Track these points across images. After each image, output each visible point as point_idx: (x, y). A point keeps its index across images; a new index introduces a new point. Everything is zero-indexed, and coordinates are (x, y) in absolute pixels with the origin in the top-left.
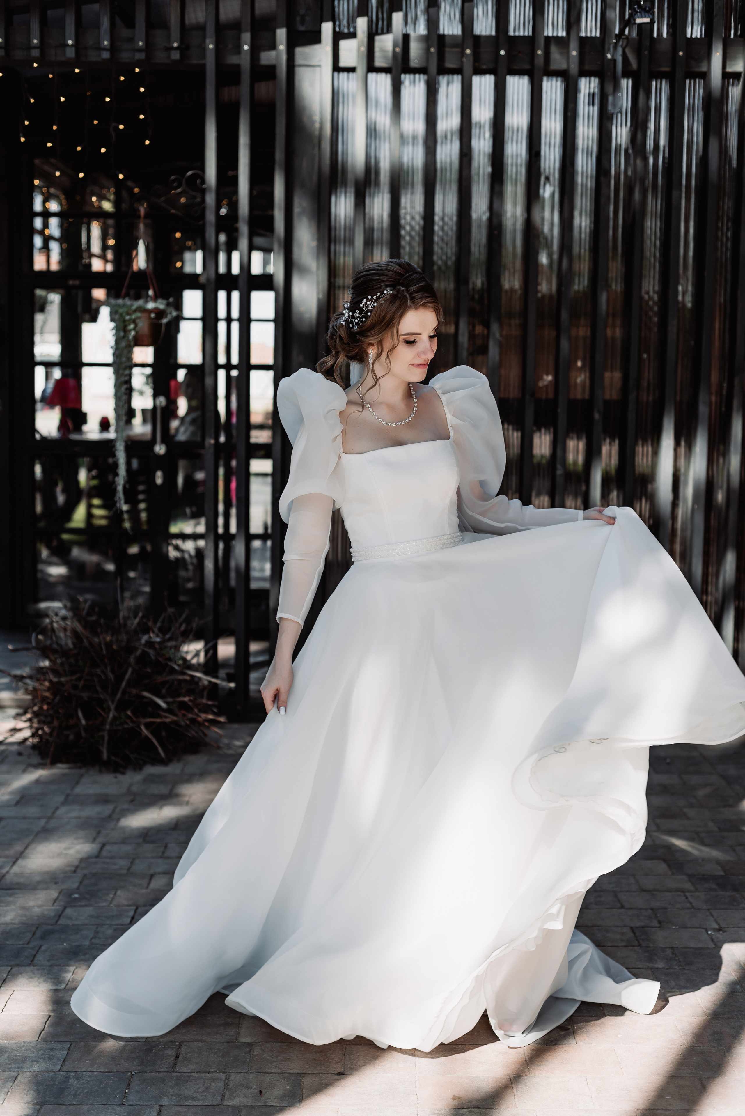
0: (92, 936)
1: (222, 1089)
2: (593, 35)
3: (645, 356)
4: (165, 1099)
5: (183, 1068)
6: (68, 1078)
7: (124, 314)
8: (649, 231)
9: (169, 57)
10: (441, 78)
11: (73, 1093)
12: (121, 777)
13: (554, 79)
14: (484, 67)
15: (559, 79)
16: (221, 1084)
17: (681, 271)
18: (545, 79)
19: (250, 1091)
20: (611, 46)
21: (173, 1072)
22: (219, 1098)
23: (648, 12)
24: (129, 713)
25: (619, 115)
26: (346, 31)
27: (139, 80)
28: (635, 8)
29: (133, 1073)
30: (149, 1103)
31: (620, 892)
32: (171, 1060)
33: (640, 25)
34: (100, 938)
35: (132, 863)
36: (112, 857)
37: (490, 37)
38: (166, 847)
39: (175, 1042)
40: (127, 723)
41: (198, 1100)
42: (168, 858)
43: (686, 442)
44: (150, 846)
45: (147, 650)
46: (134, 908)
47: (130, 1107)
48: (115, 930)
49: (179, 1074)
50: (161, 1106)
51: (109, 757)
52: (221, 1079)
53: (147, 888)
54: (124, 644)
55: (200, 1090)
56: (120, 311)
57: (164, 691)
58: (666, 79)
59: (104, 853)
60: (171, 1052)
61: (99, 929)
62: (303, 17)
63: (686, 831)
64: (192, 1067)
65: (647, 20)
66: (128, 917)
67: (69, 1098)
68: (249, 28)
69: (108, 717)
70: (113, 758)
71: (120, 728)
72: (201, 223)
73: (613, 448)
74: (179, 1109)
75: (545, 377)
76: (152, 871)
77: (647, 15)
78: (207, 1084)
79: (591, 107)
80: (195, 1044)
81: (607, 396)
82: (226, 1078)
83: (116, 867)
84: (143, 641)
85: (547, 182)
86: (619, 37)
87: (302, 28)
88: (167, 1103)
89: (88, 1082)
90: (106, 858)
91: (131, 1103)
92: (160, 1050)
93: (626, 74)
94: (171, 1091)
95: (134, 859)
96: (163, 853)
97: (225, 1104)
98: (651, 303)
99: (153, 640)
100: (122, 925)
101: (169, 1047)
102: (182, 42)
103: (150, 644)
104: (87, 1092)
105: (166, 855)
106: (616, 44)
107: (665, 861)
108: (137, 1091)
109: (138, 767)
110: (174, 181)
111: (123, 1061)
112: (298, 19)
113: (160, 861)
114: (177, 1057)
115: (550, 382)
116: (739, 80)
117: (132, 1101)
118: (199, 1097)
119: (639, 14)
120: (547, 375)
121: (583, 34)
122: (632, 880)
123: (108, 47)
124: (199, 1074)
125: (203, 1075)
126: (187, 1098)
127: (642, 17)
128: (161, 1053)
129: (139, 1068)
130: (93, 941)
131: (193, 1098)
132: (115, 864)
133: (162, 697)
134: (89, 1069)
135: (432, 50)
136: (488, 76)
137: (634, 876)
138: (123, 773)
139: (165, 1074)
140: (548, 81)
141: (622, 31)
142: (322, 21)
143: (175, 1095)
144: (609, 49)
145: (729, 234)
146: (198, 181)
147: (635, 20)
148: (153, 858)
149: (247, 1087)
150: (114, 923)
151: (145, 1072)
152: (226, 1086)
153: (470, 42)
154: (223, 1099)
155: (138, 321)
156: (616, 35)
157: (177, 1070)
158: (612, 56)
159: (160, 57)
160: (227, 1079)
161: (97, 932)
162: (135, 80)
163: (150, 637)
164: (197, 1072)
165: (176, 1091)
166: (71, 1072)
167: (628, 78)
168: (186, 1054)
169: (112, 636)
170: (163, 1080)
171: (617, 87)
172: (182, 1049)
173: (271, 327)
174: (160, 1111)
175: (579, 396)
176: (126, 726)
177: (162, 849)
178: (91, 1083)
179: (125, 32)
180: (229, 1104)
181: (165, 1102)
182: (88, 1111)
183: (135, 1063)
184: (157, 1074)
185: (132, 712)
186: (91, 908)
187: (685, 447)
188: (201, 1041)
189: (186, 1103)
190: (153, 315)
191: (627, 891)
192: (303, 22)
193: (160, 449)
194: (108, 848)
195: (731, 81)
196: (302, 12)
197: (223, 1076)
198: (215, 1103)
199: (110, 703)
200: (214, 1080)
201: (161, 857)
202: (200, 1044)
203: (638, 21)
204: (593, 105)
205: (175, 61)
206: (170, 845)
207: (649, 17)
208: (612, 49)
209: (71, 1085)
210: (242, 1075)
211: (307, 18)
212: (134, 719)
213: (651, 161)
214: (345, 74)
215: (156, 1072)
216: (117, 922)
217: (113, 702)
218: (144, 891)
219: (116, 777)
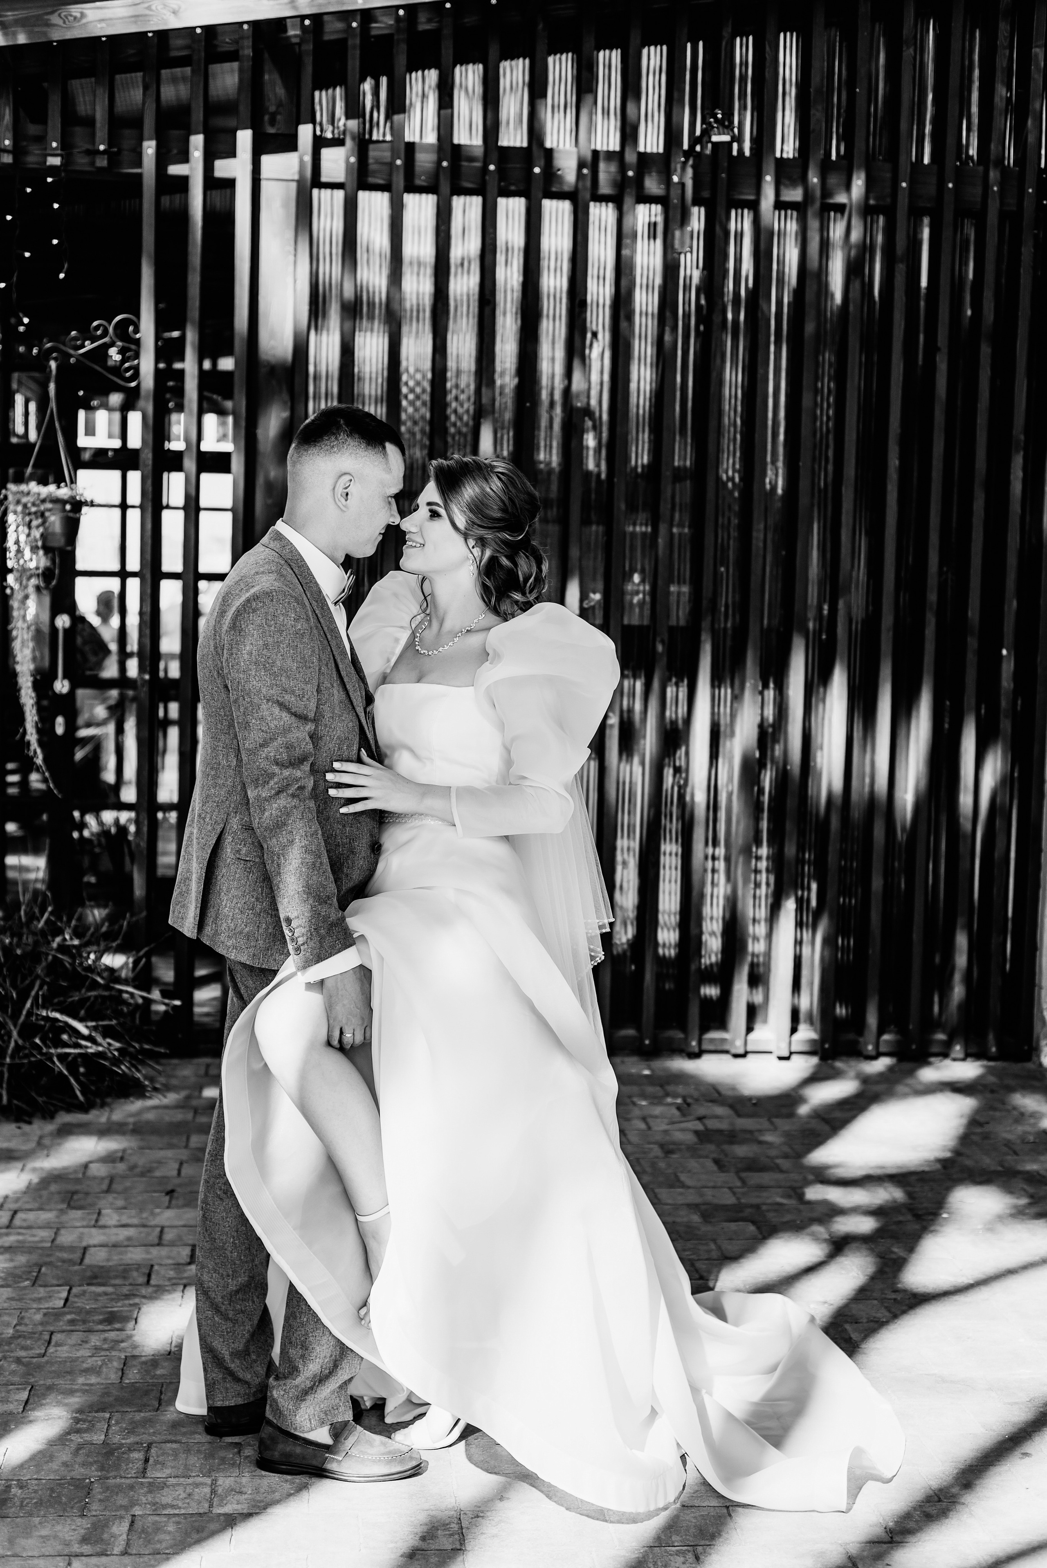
0: (15, 1322)
1: (208, 1496)
2: (655, 151)
3: (722, 569)
4: (137, 1507)
5: (156, 1473)
6: (9, 1487)
7: (29, 505)
8: (727, 407)
9: (93, 163)
10: (455, 198)
11: (18, 1504)
12: (26, 1128)
13: (604, 204)
14: (513, 188)
15: (610, 205)
16: (207, 1490)
17: (769, 459)
18: (592, 204)
19: (246, 1496)
20: (679, 166)
21: (144, 1477)
22: (207, 1505)
23: (727, 127)
24: (37, 1041)
25: (689, 255)
26: (329, 135)
27: (53, 193)
28: (710, 122)
29: (92, 1480)
30: (118, 1513)
31: (698, 1260)
32: (140, 1465)
33: (715, 145)
34: (26, 1325)
35: (56, 1234)
36: (29, 1227)
37: (521, 148)
38: (99, 1214)
39: (142, 1444)
40: (34, 1056)
41: (180, 1508)
42: (104, 1227)
43: (775, 683)
44: (79, 1213)
45: (60, 956)
46: (68, 1288)
47: (94, 1518)
48: (45, 1315)
49: (151, 1480)
50: (134, 1516)
51: (9, 1100)
52: (206, 1484)
53: (81, 1263)
54: (30, 948)
55: (181, 1497)
56: (24, 500)
57: (82, 1012)
58: (749, 209)
59: (17, 1222)
60: (138, 1456)
61: (23, 1314)
62: (273, 117)
63: (780, 1187)
64: (168, 1471)
65: (726, 138)
66: (60, 1299)
67: (13, 1509)
68: (201, 128)
69: (8, 1047)
70: (15, 1102)
71: (26, 1061)
72: (133, 384)
73: (681, 689)
74: (157, 1518)
75: (592, 595)
76: (84, 1244)
77: (726, 131)
78: (189, 1490)
79: (652, 241)
80: (169, 1445)
81: (673, 622)
82: (212, 1483)
83: (36, 1239)
84: (55, 945)
85: (594, 340)
86: (687, 154)
87: (271, 130)
88: (140, 1513)
89: (36, 1492)
90: (21, 1228)
91: (94, 1513)
92: (123, 1453)
93: (697, 202)
94: (144, 1499)
95: (58, 1229)
96: (97, 1221)
97: (214, 1512)
98: (730, 485)
99: (68, 943)
100: (54, 1309)
101: (134, 1450)
102: (110, 145)
103: (63, 948)
104: (36, 1503)
105: (101, 1223)
106: (684, 164)
107: (754, 1222)
108: (100, 1500)
109: (48, 1115)
110: (97, 328)
111: (77, 1466)
112: (266, 118)
113: (94, 1230)
114: (147, 1460)
115: (599, 601)
116: (843, 213)
117: (96, 1511)
118: (180, 1505)
119: (716, 129)
120: (594, 593)
121: (641, 149)
122: (713, 1246)
123: (10, 148)
124: (177, 1479)
125: (182, 1480)
126: (165, 1507)
127: (719, 134)
128: (126, 1456)
129: (100, 1474)
130: (18, 1328)
131: (173, 1507)
132: (34, 1236)
133: (81, 1020)
134: (35, 1477)
135: (445, 164)
136: (517, 199)
137: (714, 1241)
138: (30, 1123)
139: (134, 1480)
140: (595, 206)
141: (692, 146)
142: (298, 123)
143: (149, 1504)
144: (676, 170)
145: (831, 412)
146: (131, 328)
147: (710, 138)
148: (83, 1227)
149: (241, 1493)
150: (42, 1306)
151: (108, 1478)
152: (213, 1492)
153: (495, 156)
154: (211, 1506)
155: (47, 514)
156: (685, 151)
157: (148, 1474)
158: (681, 178)
159: (81, 162)
160: (214, 1482)
161: (21, 1319)
162: (45, 194)
163: (65, 939)
164: (174, 1477)
165: (150, 1499)
166: (13, 1480)
167: (700, 205)
168: (158, 1457)
169: (12, 937)
170: (131, 1487)
171: (685, 218)
172: (152, 1451)
173: (227, 518)
174: (133, 1522)
175: (635, 621)
176: (33, 1059)
177: (95, 1216)
178: (40, 1492)
179: (33, 129)
180: (219, 1512)
181: (137, 1511)
182: (40, 1523)
183: (93, 1468)
184: (123, 1480)
185: (41, 1040)
186: (9, 1289)
187: (775, 689)
188: (175, 1442)
189: (164, 1512)
190: (68, 507)
191: (706, 1259)
192: (273, 123)
193: (63, 686)
194: (20, 1215)
195: (832, 214)
196: (272, 109)
197: (208, 1481)
198: (201, 1511)
199: (12, 1028)
200: (197, 1485)
201: (94, 1226)
202: (174, 1446)
203: (715, 138)
204: (655, 238)
205: (101, 169)
206: (103, 1212)
207: (728, 134)
208: (679, 170)
209: (15, 1495)
210: (232, 1479)
211: (279, 117)
212: (45, 1050)
213: (730, 316)
214: (329, 191)
215: (121, 1477)
216: (47, 1306)
217: (15, 1026)
218: (76, 1268)
219: (19, 1128)
